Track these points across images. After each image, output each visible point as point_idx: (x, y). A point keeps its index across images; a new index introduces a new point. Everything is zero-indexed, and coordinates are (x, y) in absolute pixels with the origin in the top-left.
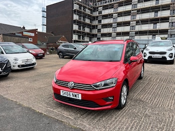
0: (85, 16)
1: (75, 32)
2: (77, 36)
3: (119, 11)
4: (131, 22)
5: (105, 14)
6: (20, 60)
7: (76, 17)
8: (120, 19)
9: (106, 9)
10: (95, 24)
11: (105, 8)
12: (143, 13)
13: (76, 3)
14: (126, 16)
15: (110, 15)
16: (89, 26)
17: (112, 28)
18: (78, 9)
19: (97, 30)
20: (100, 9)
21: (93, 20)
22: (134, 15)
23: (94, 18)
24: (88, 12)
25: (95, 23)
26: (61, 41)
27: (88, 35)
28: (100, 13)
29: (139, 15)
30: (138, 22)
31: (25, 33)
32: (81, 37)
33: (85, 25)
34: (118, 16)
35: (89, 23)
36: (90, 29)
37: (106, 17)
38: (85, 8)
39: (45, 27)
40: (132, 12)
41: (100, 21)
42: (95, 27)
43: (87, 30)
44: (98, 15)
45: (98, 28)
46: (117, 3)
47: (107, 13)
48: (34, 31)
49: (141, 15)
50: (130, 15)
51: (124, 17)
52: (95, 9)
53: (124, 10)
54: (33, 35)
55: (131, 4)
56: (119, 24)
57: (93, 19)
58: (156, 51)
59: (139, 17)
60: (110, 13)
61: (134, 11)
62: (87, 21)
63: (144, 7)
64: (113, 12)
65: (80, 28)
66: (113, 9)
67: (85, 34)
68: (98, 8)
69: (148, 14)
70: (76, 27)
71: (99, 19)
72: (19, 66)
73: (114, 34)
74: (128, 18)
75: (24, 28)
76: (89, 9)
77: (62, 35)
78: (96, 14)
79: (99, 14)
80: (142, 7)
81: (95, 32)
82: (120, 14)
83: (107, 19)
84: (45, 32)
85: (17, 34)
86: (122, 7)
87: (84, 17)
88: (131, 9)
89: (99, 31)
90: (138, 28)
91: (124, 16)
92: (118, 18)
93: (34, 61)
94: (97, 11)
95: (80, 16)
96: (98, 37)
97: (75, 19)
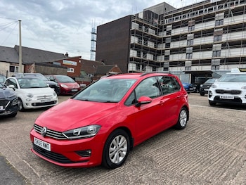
0: (147, 38)
1: (132, 60)
2: (135, 65)
3: (196, 30)
4: (214, 45)
5: (176, 34)
6: (35, 96)
7: (134, 40)
8: (198, 42)
9: (177, 28)
10: (161, 49)
11: (176, 26)
12: (232, 31)
13: (134, 22)
14: (206, 36)
15: (182, 35)
16: (152, 51)
17: (185, 54)
18: (138, 29)
19: (163, 56)
20: (169, 27)
21: (158, 43)
22: (219, 35)
23: (160, 41)
24: (151, 32)
25: (162, 47)
26: (112, 73)
27: (151, 63)
28: (169, 33)
29: (226, 35)
30: (224, 46)
31: (65, 62)
32: (141, 66)
33: (147, 50)
34: (195, 37)
35: (153, 47)
36: (154, 56)
37: (176, 38)
38: (147, 27)
39: (95, 53)
40: (216, 30)
41: (168, 45)
42: (160, 53)
43: (150, 57)
44: (165, 36)
45: (166, 54)
46: (193, 19)
47: (179, 33)
48: (77, 59)
49: (229, 34)
50: (212, 35)
51: (203, 38)
52: (161, 28)
53: (204, 29)
54: (75, 64)
55: (214, 19)
56: (196, 49)
57: (158, 41)
58: (225, 89)
59: (226, 38)
60: (183, 33)
61: (218, 30)
62: (151, 45)
63: (233, 23)
64: (187, 32)
65: (139, 55)
66: (187, 27)
67: (147, 63)
68: (165, 26)
69: (241, 33)
70: (133, 53)
71: (167, 42)
72: (33, 104)
73: (188, 63)
74: (209, 40)
75: (67, 55)
76: (153, 28)
77: (115, 64)
78: (163, 35)
79: (167, 34)
80: (230, 24)
81: (161, 59)
82: (198, 35)
83: (178, 42)
84: (94, 60)
85: (54, 63)
86: (201, 24)
87: (146, 40)
88: (213, 27)
89: (167, 58)
90: (225, 54)
91: (203, 36)
92: (195, 40)
93: (55, 98)
94: (165, 30)
95: (140, 38)
96: (165, 66)
97: (132, 42)
